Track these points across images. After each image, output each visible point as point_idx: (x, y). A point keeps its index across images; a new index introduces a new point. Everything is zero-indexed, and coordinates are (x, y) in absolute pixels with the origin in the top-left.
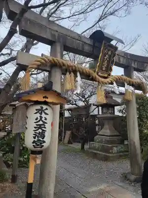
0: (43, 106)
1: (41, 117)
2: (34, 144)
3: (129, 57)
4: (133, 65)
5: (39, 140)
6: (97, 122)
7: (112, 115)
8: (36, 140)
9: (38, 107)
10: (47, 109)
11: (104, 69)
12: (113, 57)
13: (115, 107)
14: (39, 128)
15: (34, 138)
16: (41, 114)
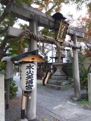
0: (31, 64)
1: (30, 71)
2: (27, 88)
3: (74, 29)
4: (76, 34)
5: (29, 85)
6: (52, 67)
7: (61, 64)
8: (27, 85)
9: (28, 65)
10: (33, 66)
11: (61, 37)
12: (67, 30)
13: (63, 58)
14: (29, 78)
15: (27, 84)
16: (30, 69)
